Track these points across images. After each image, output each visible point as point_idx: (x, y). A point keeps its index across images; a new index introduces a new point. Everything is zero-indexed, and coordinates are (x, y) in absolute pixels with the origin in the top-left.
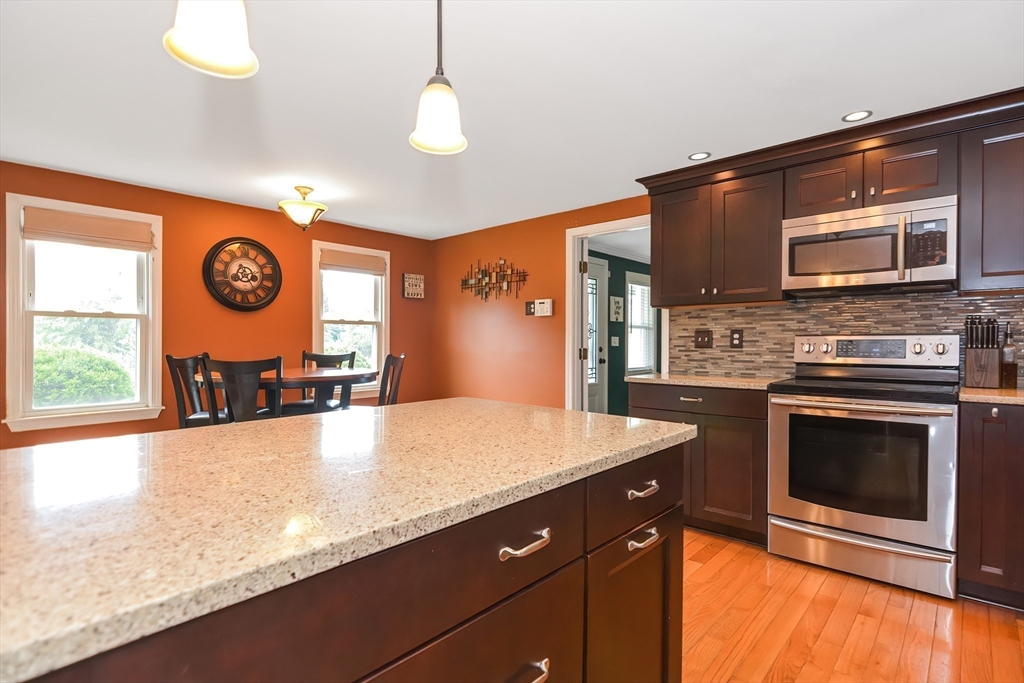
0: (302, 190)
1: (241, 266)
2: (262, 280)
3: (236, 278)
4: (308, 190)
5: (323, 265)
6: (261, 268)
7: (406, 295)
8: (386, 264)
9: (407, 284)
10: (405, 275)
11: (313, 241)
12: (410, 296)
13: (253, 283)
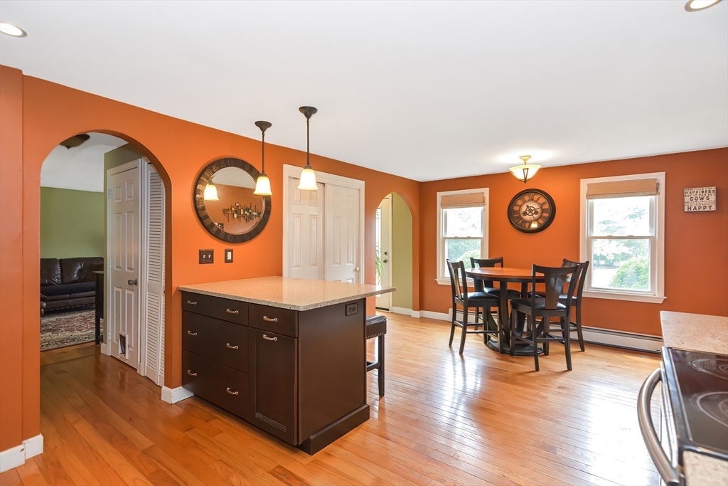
0: (524, 158)
1: (527, 206)
2: (542, 213)
3: (525, 214)
4: (527, 158)
5: (589, 196)
6: (541, 205)
7: (686, 210)
8: (658, 184)
9: (687, 199)
10: (685, 191)
11: (581, 180)
12: (692, 210)
13: (534, 215)
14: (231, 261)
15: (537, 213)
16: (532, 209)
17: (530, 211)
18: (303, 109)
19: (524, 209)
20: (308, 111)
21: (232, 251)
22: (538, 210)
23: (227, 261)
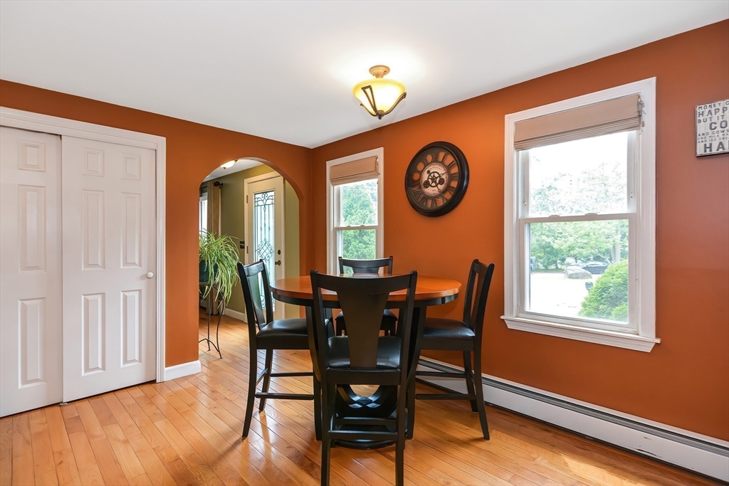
1: (429, 171)
2: (450, 181)
3: (426, 184)
6: (448, 168)
7: (700, 151)
8: (640, 104)
9: (702, 128)
10: (698, 110)
11: (507, 116)
12: (714, 151)
13: (439, 186)
15: (441, 182)
16: (436, 175)
17: (434, 179)
19: (425, 177)
22: (444, 177)
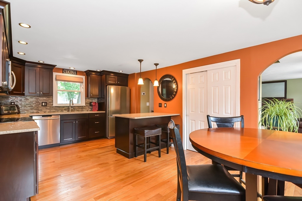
14: (166, 107)
18: (139, 60)
20: (140, 61)
21: (166, 104)
23: (165, 107)
